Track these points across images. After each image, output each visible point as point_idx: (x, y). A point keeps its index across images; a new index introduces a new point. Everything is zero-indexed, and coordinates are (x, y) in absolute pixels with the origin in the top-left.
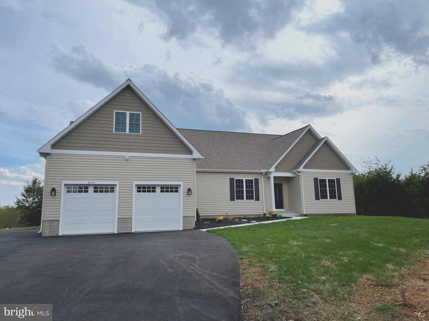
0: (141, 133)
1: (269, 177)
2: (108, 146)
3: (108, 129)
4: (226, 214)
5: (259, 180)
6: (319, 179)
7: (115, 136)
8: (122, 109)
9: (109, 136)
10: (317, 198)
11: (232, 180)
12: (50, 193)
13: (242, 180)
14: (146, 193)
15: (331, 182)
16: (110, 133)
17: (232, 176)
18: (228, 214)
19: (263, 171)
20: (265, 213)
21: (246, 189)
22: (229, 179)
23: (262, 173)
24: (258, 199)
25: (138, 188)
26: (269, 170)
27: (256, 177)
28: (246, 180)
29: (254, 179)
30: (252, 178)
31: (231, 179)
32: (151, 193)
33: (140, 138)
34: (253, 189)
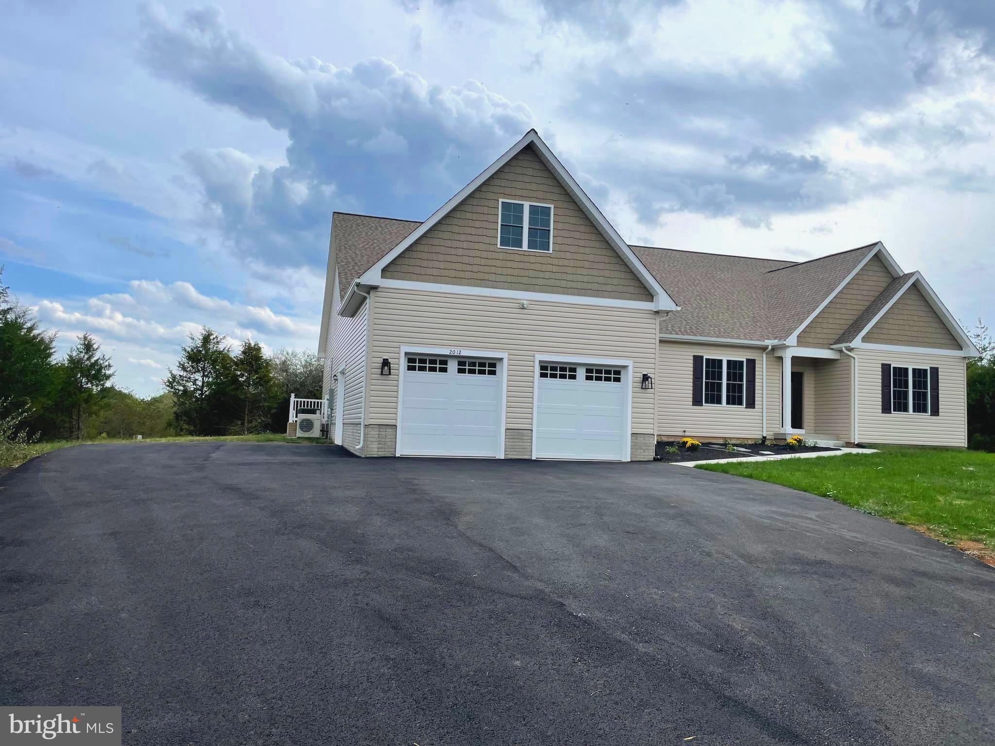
0: (551, 251)
1: (781, 359)
2: (486, 277)
3: (487, 240)
4: (681, 434)
5: (757, 362)
6: (894, 367)
7: (501, 256)
8: (515, 196)
9: (490, 255)
10: (886, 409)
11: (698, 360)
12: (380, 370)
13: (720, 361)
14: (558, 381)
15: (919, 374)
16: (492, 248)
17: (699, 351)
18: (687, 434)
19: (767, 342)
20: (765, 436)
21: (727, 381)
22: (692, 358)
23: (764, 349)
24: (751, 404)
25: (543, 368)
26: (785, 342)
27: (751, 355)
28: (729, 362)
29: (745, 360)
30: (741, 356)
31: (696, 357)
32: (567, 381)
33: (550, 261)
34: (742, 381)
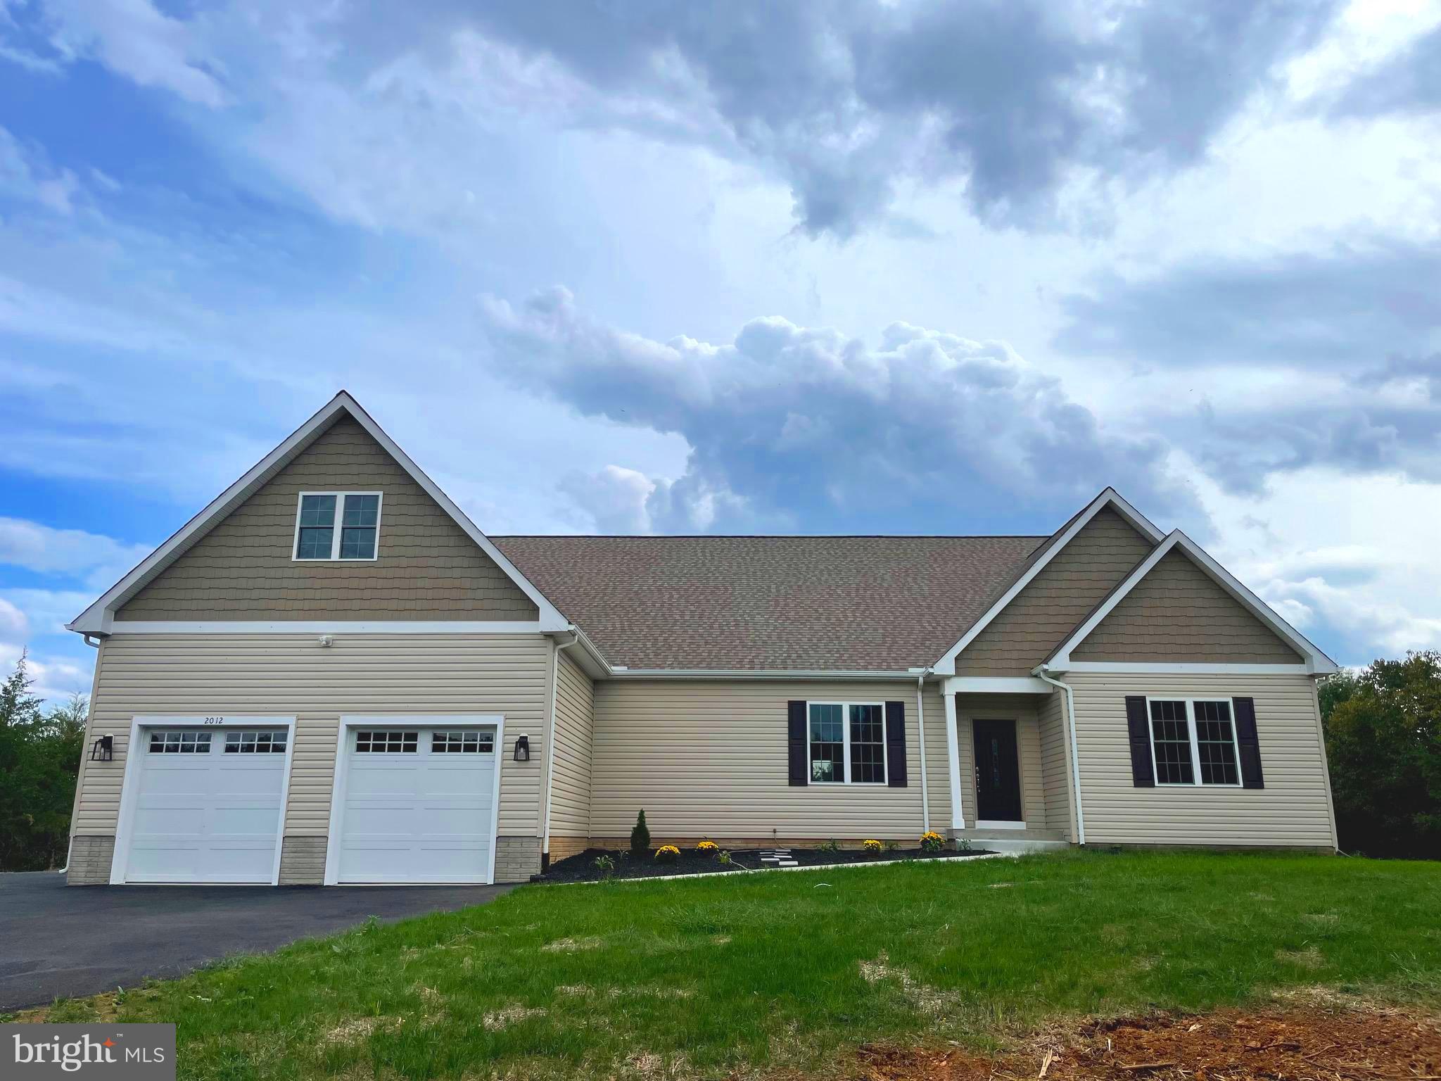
0: (375, 559)
2: (272, 604)
3: (277, 552)
4: (770, 835)
5: (906, 706)
6: (1152, 703)
7: (296, 573)
8: (325, 486)
9: (279, 573)
10: (1142, 778)
11: (796, 710)
13: (839, 709)
14: (386, 755)
15: (1210, 711)
16: (283, 562)
17: (797, 694)
18: (779, 835)
19: (914, 672)
21: (852, 740)
22: (786, 705)
23: (913, 682)
24: (899, 779)
25: (363, 736)
26: (931, 670)
27: (895, 695)
28: (855, 711)
29: (883, 704)
30: (877, 699)
31: (792, 705)
32: (402, 755)
33: (373, 572)
34: (881, 740)
